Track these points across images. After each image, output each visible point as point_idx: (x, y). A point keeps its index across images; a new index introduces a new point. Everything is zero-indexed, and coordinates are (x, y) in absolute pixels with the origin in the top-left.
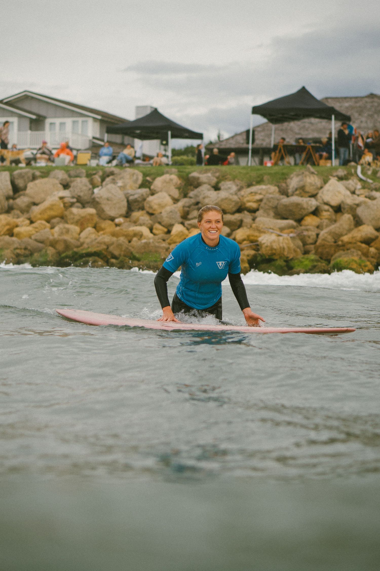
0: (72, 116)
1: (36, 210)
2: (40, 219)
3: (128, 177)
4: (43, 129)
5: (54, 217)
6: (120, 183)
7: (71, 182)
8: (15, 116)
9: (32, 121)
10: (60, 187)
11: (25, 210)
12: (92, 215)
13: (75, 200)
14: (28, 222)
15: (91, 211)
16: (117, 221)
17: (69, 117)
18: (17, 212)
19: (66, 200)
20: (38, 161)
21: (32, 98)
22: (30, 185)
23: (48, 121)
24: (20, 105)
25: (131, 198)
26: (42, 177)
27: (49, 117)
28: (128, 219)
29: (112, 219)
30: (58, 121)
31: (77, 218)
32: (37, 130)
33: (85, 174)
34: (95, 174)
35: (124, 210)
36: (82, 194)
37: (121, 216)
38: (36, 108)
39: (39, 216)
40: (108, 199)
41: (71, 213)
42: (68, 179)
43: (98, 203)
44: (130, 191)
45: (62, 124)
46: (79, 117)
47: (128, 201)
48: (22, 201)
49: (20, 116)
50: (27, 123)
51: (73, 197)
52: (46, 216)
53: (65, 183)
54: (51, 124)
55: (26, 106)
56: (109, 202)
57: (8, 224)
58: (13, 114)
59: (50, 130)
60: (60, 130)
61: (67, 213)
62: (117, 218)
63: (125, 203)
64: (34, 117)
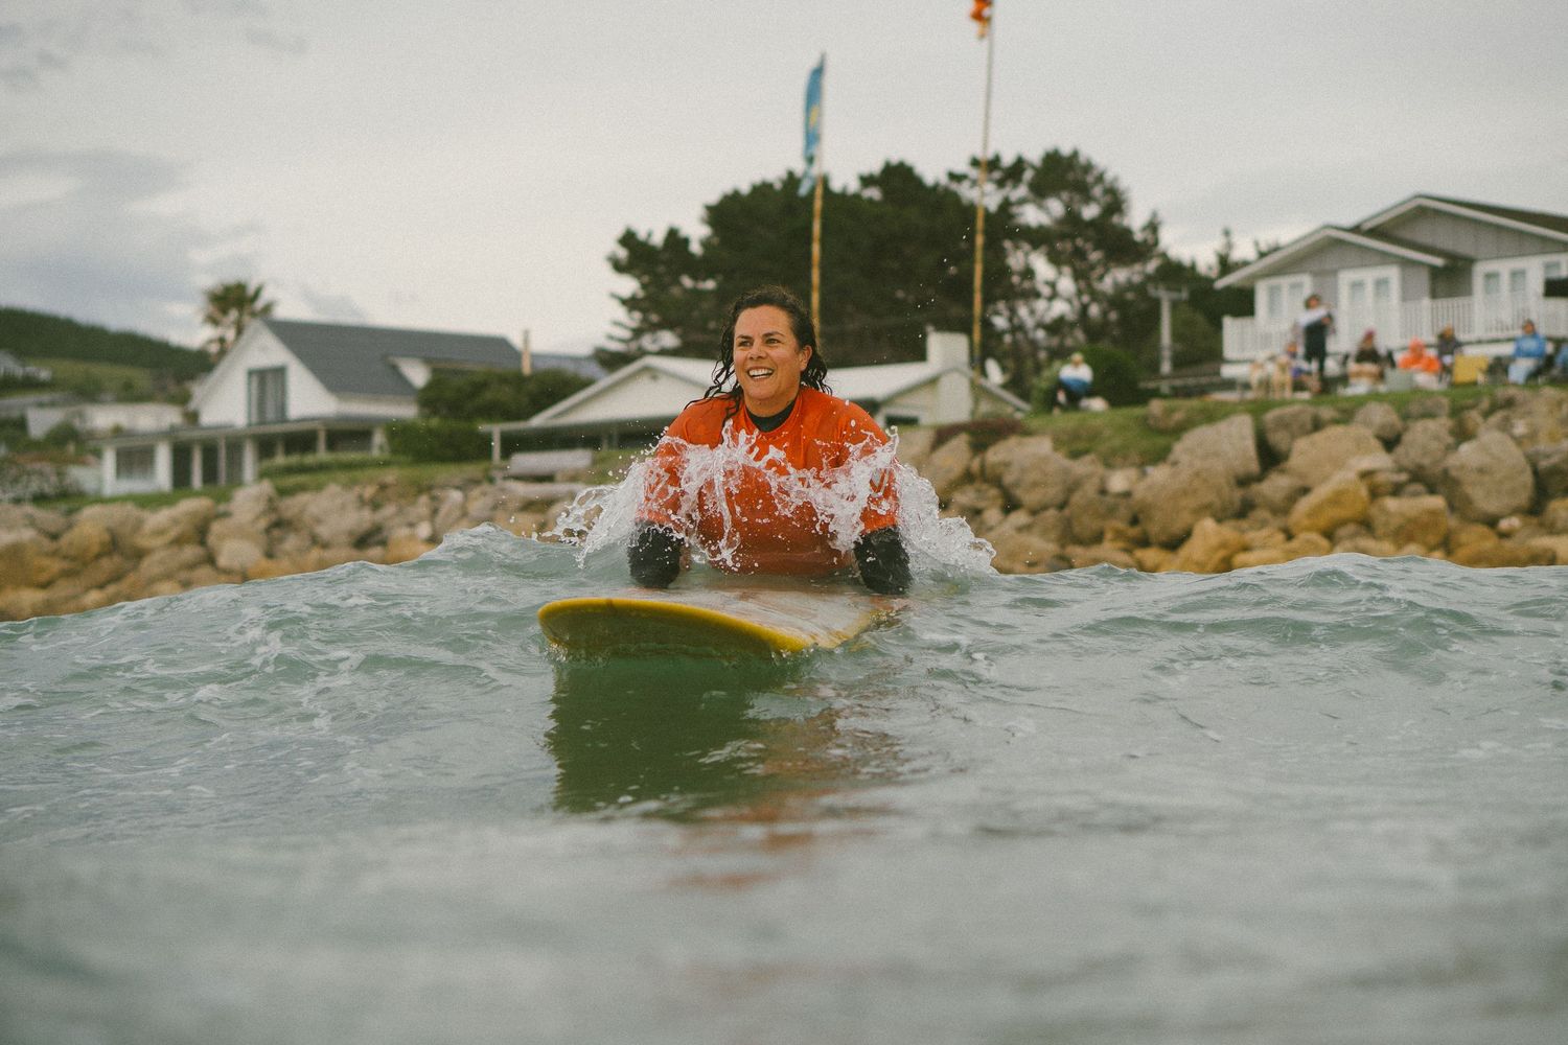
0: (1543, 252)
1: (1304, 505)
2: (1308, 529)
3: (1545, 409)
4: (1467, 291)
5: (1343, 523)
6: (1520, 428)
7: (1406, 429)
8: (1392, 263)
9: (1435, 273)
10: (1375, 444)
11: (1283, 508)
12: (1433, 513)
13: (1403, 477)
14: (1280, 537)
15: (1437, 502)
16: (1504, 524)
17: (1534, 254)
18: (1261, 514)
19: (1381, 478)
20: (1353, 380)
21: (1437, 212)
22: (1302, 444)
23: (1480, 270)
24: (1406, 234)
25: (1544, 464)
26: (1336, 422)
27: (1481, 260)
28: (1535, 521)
29: (1491, 522)
30: (1504, 267)
31: (1395, 522)
32: (1451, 294)
33: (1447, 409)
34: (1473, 407)
35: (1523, 497)
36: (1426, 461)
37: (1515, 511)
38: (1446, 239)
39: (1306, 522)
40: (1481, 471)
41: (1384, 511)
42: (1399, 424)
43: (1456, 482)
44: (1543, 446)
45: (1518, 275)
46: (1559, 252)
47: (1536, 473)
48: (1276, 485)
49: (1406, 263)
50: (1423, 280)
51: (1401, 469)
52: (1323, 521)
53: (1388, 434)
54: (1490, 276)
55: (1424, 233)
56: (1487, 478)
57: (1223, 545)
58: (1385, 258)
59: (1487, 291)
60: (1513, 289)
61: (1374, 511)
62: (1502, 517)
63: (1527, 478)
64: (1439, 262)
